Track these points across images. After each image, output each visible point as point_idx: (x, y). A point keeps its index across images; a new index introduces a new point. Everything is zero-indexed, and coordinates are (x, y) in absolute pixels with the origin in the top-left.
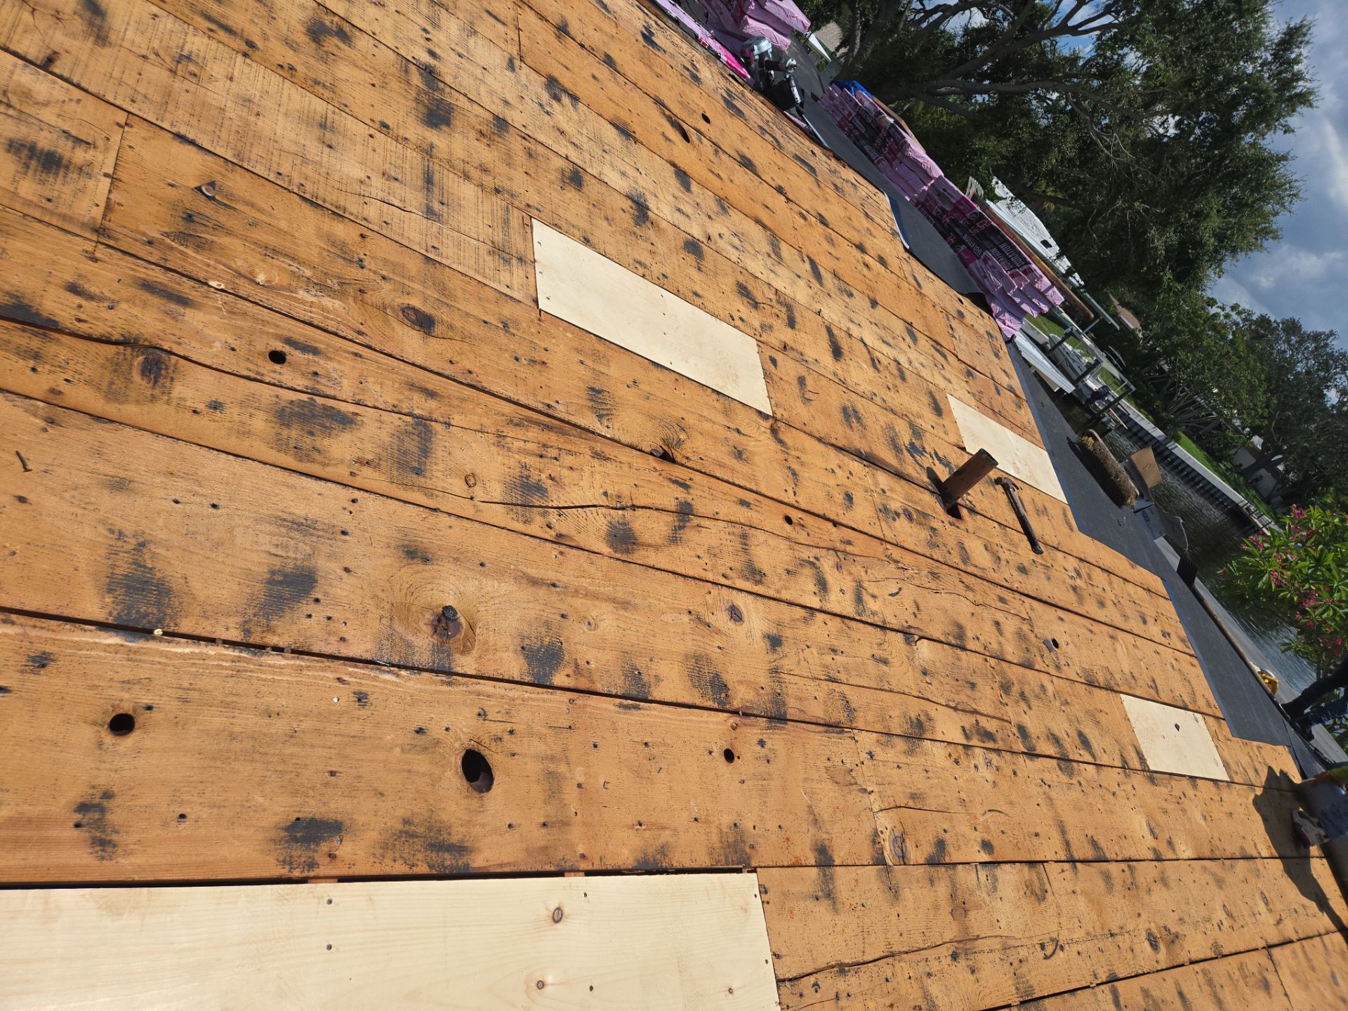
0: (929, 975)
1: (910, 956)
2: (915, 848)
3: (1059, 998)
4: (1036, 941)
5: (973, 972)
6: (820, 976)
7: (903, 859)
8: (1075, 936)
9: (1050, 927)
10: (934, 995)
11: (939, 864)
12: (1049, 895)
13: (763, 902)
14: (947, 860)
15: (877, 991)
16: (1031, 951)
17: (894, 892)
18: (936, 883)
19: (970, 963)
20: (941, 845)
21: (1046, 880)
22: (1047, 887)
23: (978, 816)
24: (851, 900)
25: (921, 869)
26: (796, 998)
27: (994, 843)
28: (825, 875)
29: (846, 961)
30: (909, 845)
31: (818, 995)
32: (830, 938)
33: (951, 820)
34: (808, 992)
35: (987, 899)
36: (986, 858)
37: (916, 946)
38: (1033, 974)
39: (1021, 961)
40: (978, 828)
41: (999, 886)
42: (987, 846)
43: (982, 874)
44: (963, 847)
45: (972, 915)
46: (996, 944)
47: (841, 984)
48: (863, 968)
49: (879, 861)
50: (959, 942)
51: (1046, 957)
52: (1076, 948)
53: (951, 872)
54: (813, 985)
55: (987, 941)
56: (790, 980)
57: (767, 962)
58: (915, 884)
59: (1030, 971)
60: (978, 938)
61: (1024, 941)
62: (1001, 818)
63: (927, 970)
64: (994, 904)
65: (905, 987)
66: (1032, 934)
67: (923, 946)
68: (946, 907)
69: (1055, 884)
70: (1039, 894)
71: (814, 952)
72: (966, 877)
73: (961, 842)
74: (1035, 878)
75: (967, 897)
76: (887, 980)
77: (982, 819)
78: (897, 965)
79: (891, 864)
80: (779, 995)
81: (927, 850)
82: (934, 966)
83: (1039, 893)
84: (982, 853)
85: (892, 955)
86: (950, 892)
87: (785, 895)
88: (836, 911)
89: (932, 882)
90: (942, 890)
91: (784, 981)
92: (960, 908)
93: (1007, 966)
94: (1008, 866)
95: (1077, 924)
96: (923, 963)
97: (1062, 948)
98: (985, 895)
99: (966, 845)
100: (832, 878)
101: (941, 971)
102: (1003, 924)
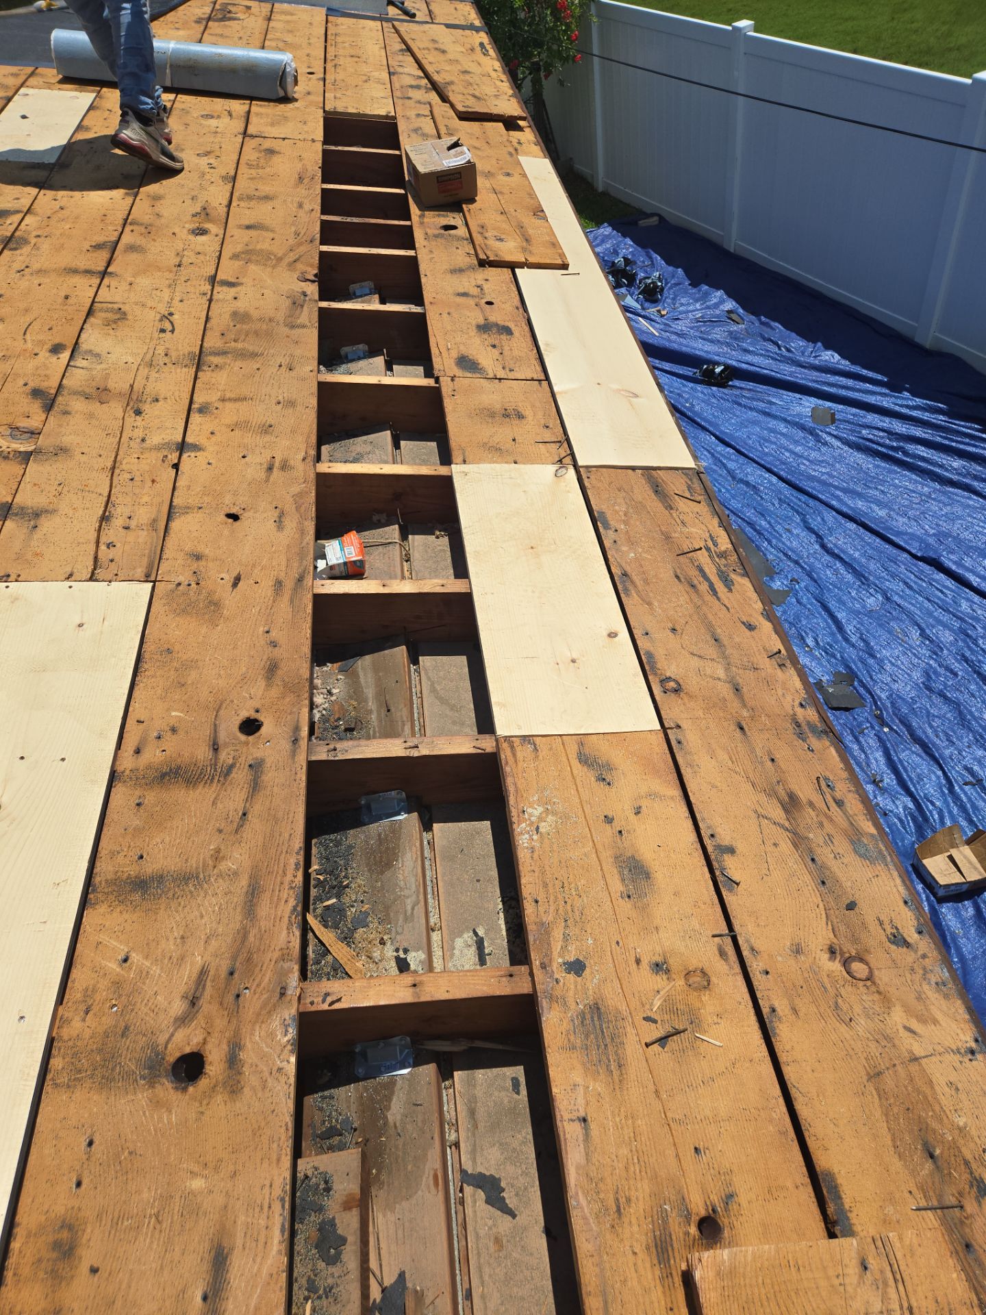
0: (143, 440)
1: (120, 453)
2: (29, 420)
3: (208, 333)
4: (156, 335)
5: (157, 400)
6: (103, 539)
7: (34, 433)
8: (167, 298)
9: (150, 318)
10: (161, 441)
11: (54, 400)
12: (125, 308)
13: (16, 581)
14: (53, 391)
15: (137, 491)
16: (162, 343)
17: (61, 451)
18: (69, 409)
19: (149, 400)
20: (36, 393)
21: (110, 306)
22: (116, 306)
23: (25, 347)
24: (51, 495)
25: (51, 418)
26: (113, 565)
27: (57, 341)
28: (16, 515)
29: (101, 513)
30: (23, 423)
31: (118, 545)
32: (75, 522)
33: (17, 375)
34: (112, 553)
35: (103, 366)
36: (67, 355)
37: (115, 445)
38: (180, 348)
39: (166, 355)
40: (36, 351)
41: (97, 350)
42: (56, 349)
43: (79, 362)
44: (48, 372)
45: (111, 385)
46: (144, 371)
47: (118, 522)
48: (113, 498)
49: (26, 457)
50: (128, 405)
51: (173, 331)
52: (176, 302)
53: (65, 392)
54: (108, 547)
55: (138, 378)
56: (95, 569)
57: (70, 587)
58: (63, 429)
59: (177, 350)
60: (132, 386)
61: (152, 346)
62: (36, 326)
63: (138, 440)
64: (110, 361)
65: (144, 465)
66: (149, 336)
67: (118, 439)
68: (95, 407)
69: (117, 299)
70: (120, 316)
71: (81, 540)
72: (76, 379)
73: (43, 373)
74: (103, 315)
75: (94, 384)
76: (132, 479)
77: (29, 345)
78: (124, 467)
79: (33, 448)
80: (103, 581)
81: (36, 408)
82: (139, 433)
83: (118, 316)
84: (61, 356)
85: (113, 468)
86: (83, 398)
87: (19, 557)
88: (55, 511)
89: (66, 413)
90: (78, 405)
91: (93, 574)
92: (101, 394)
93: (166, 369)
94: (83, 335)
95: (158, 293)
96: (132, 443)
97: (171, 314)
98: (99, 367)
99: (47, 369)
100: (22, 508)
101: (145, 428)
102: (130, 360)
